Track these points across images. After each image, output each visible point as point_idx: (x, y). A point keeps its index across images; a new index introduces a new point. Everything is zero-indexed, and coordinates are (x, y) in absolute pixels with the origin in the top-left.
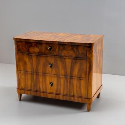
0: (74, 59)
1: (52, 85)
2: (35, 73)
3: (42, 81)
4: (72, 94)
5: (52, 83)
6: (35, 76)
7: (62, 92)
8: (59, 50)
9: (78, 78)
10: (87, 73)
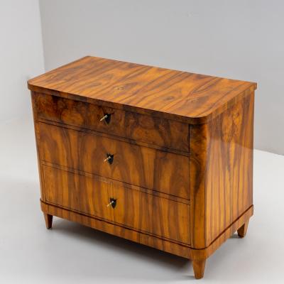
0: (162, 151)
1: (114, 205)
2: (76, 172)
3: (93, 193)
4: (159, 233)
5: (115, 201)
6: (76, 179)
7: (136, 225)
8: (127, 125)
9: (172, 198)
10: (192, 188)
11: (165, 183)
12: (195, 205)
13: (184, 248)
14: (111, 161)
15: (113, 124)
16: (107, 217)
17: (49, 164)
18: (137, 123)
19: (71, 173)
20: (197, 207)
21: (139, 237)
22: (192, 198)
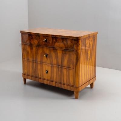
11: (65, 63)
12: (76, 70)
13: (71, 87)
14: (46, 56)
15: (48, 42)
16: (45, 77)
17: (26, 60)
18: (56, 41)
19: (33, 62)
20: (76, 71)
21: (55, 84)
22: (75, 67)
